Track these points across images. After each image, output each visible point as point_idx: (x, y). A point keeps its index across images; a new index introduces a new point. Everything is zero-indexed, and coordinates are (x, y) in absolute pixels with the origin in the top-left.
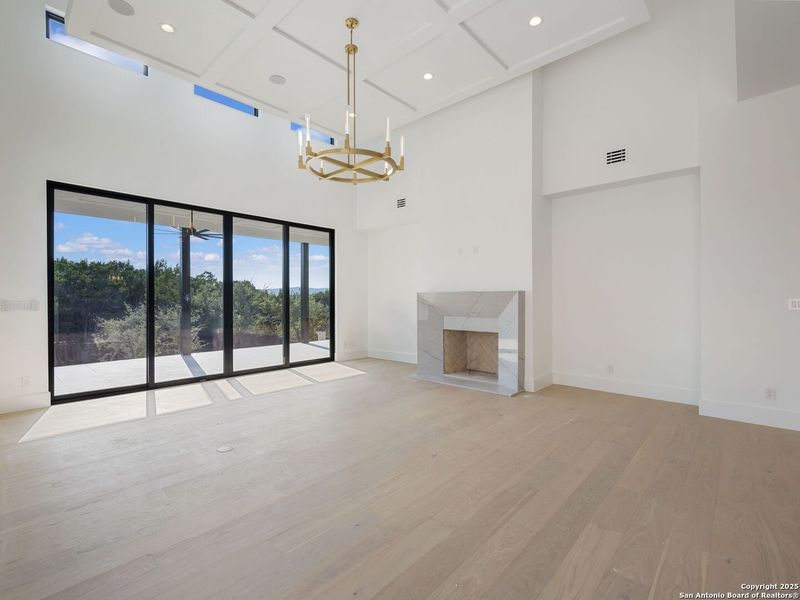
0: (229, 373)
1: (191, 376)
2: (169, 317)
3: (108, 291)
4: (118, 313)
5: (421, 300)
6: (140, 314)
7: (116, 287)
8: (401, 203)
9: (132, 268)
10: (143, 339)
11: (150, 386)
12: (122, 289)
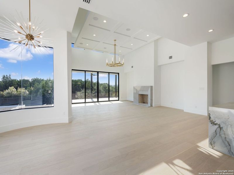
0: (98, 101)
1: (92, 101)
2: (89, 91)
3: (77, 86)
4: (80, 91)
5: (134, 88)
6: (83, 91)
7: (79, 85)
8: (132, 67)
9: (82, 81)
10: (84, 96)
11: (85, 103)
12: (80, 85)
